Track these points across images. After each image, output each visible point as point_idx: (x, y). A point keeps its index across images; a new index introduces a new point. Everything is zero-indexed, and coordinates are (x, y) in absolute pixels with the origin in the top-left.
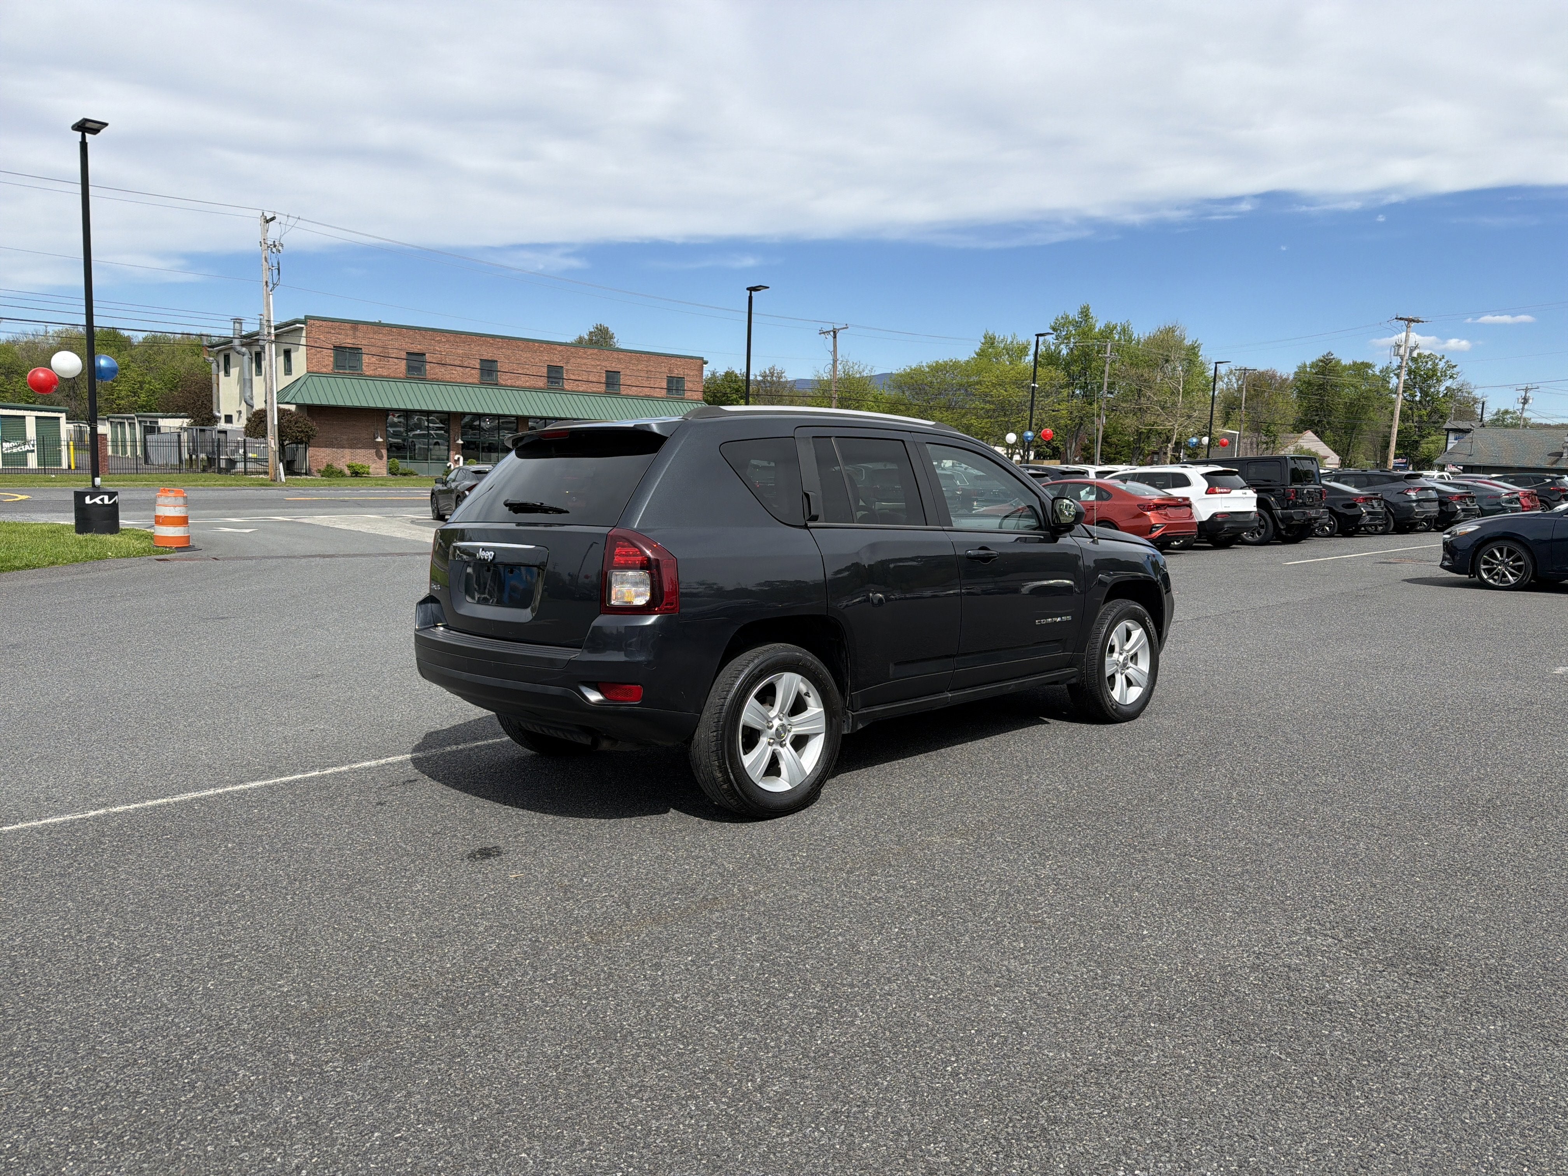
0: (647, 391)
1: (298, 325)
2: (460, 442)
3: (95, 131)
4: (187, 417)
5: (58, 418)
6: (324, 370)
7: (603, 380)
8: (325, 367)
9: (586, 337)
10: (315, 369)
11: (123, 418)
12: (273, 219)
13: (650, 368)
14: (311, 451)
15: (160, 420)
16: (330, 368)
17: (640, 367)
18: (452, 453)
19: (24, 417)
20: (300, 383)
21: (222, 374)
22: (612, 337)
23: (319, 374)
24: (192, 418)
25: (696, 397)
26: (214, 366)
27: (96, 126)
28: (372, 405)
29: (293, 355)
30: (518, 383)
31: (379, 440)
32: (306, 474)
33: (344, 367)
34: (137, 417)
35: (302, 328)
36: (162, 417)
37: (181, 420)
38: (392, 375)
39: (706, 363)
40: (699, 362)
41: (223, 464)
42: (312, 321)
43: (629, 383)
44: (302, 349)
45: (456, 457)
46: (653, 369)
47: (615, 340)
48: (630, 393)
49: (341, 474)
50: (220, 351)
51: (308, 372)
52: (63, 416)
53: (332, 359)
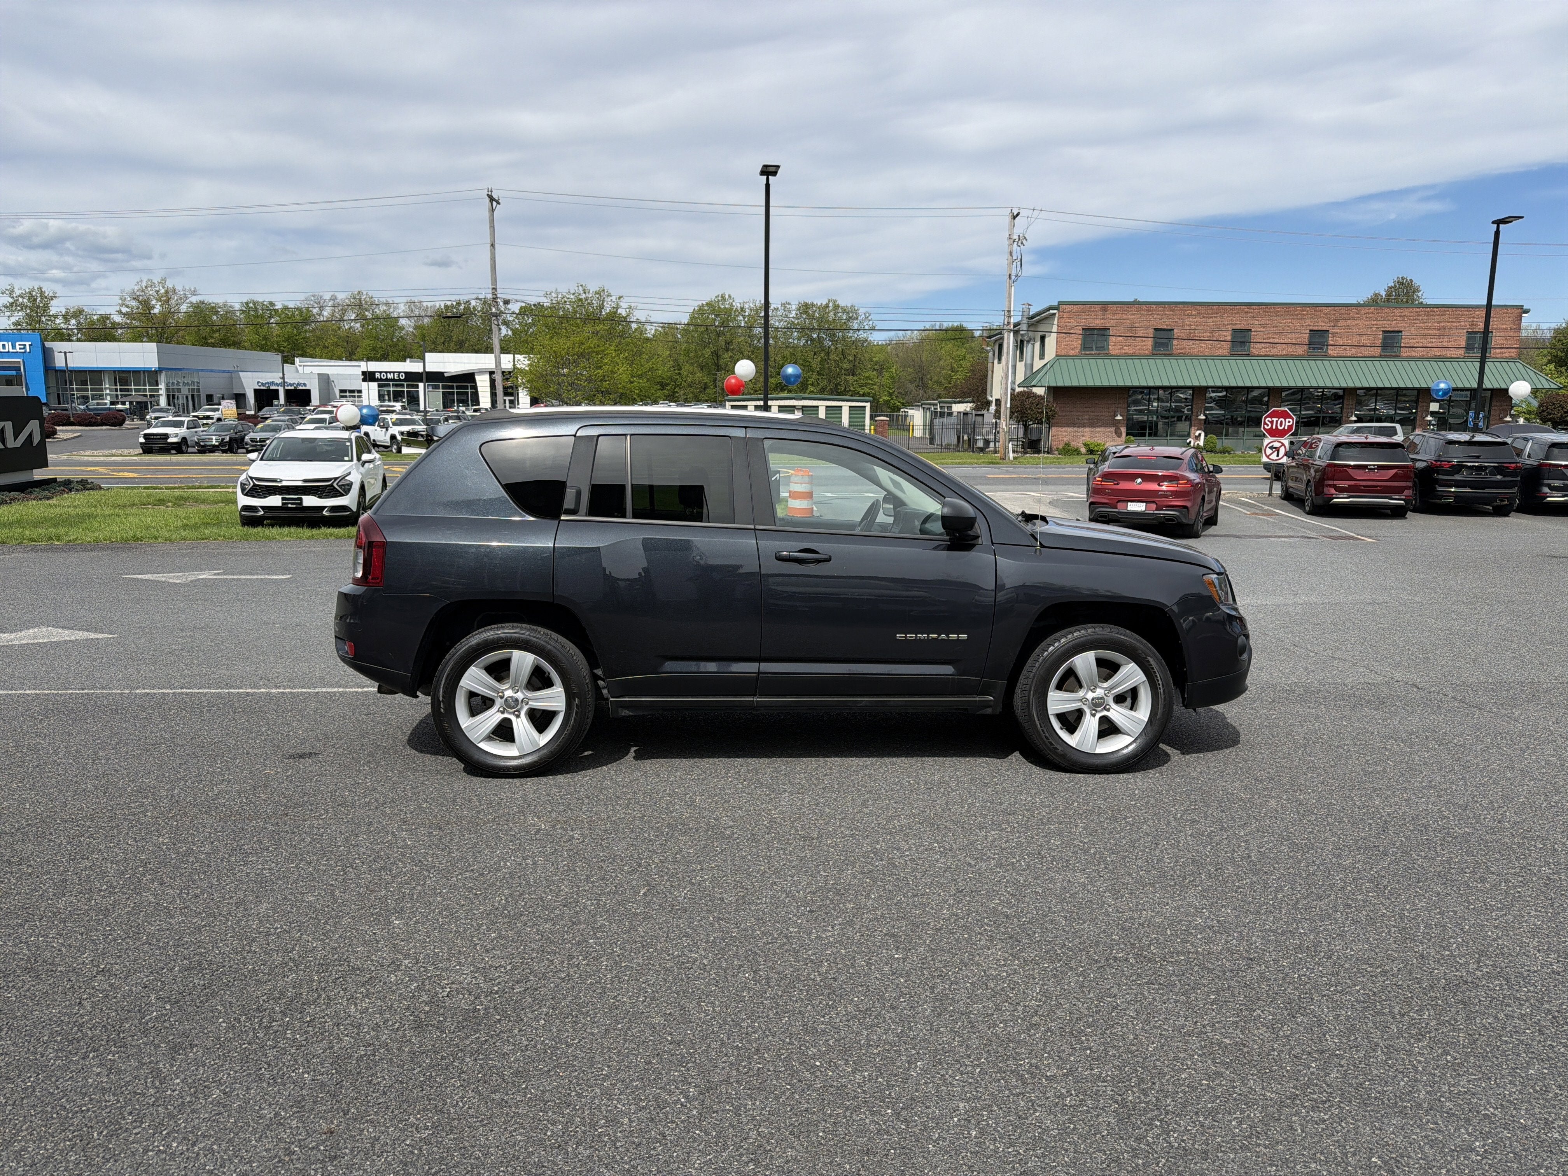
0: (1437, 352)
1: (1051, 311)
2: (1202, 417)
3: (774, 173)
4: (970, 402)
5: (864, 407)
6: (1072, 352)
7: (1379, 342)
8: (1072, 349)
9: (1383, 294)
10: (1063, 353)
11: (930, 404)
12: (1018, 214)
13: (1443, 324)
14: (1054, 431)
15: (953, 405)
16: (1078, 350)
17: (1429, 324)
18: (1193, 429)
19: (841, 407)
20: (1048, 366)
21: (996, 361)
22: (1417, 290)
23: (1066, 356)
24: (973, 402)
25: (1507, 355)
26: (991, 354)
27: (773, 169)
28: (1113, 384)
29: (1047, 340)
30: (1273, 352)
31: (1119, 418)
32: (1048, 453)
33: (1091, 348)
34: (940, 403)
35: (1055, 314)
36: (955, 403)
37: (965, 405)
38: (1138, 352)
39: (1527, 311)
40: (1516, 311)
41: (980, 444)
42: (1064, 307)
43: (1413, 343)
44: (1054, 336)
45: (1197, 433)
46: (1449, 325)
47: (1420, 294)
48: (1414, 354)
49: (1077, 452)
50: (996, 341)
51: (1057, 355)
52: (868, 405)
53: (1080, 341)
